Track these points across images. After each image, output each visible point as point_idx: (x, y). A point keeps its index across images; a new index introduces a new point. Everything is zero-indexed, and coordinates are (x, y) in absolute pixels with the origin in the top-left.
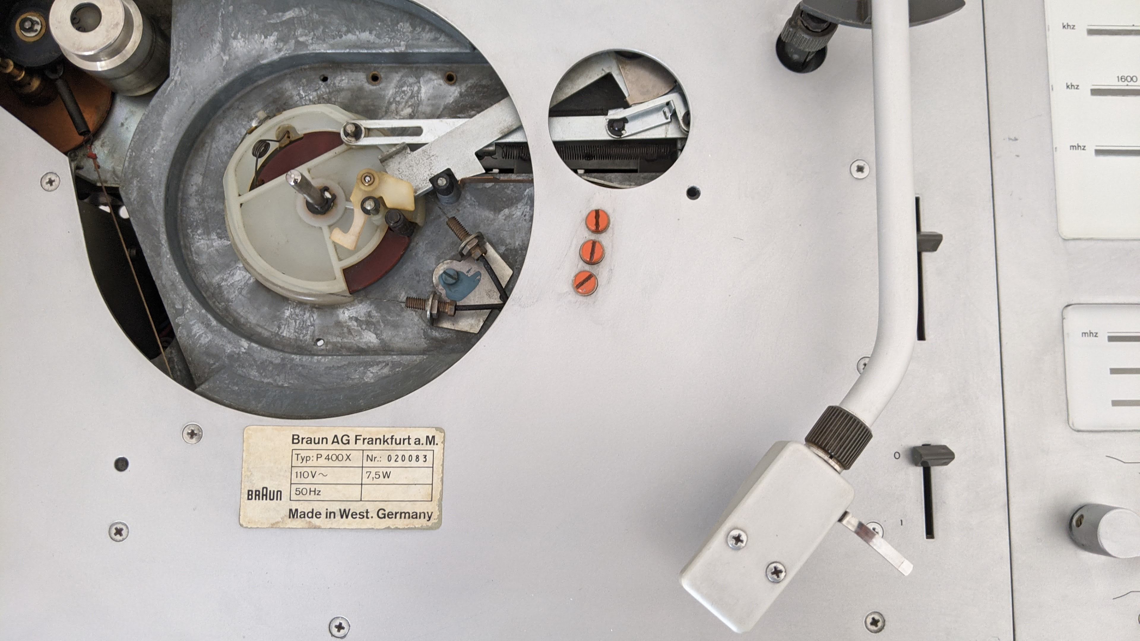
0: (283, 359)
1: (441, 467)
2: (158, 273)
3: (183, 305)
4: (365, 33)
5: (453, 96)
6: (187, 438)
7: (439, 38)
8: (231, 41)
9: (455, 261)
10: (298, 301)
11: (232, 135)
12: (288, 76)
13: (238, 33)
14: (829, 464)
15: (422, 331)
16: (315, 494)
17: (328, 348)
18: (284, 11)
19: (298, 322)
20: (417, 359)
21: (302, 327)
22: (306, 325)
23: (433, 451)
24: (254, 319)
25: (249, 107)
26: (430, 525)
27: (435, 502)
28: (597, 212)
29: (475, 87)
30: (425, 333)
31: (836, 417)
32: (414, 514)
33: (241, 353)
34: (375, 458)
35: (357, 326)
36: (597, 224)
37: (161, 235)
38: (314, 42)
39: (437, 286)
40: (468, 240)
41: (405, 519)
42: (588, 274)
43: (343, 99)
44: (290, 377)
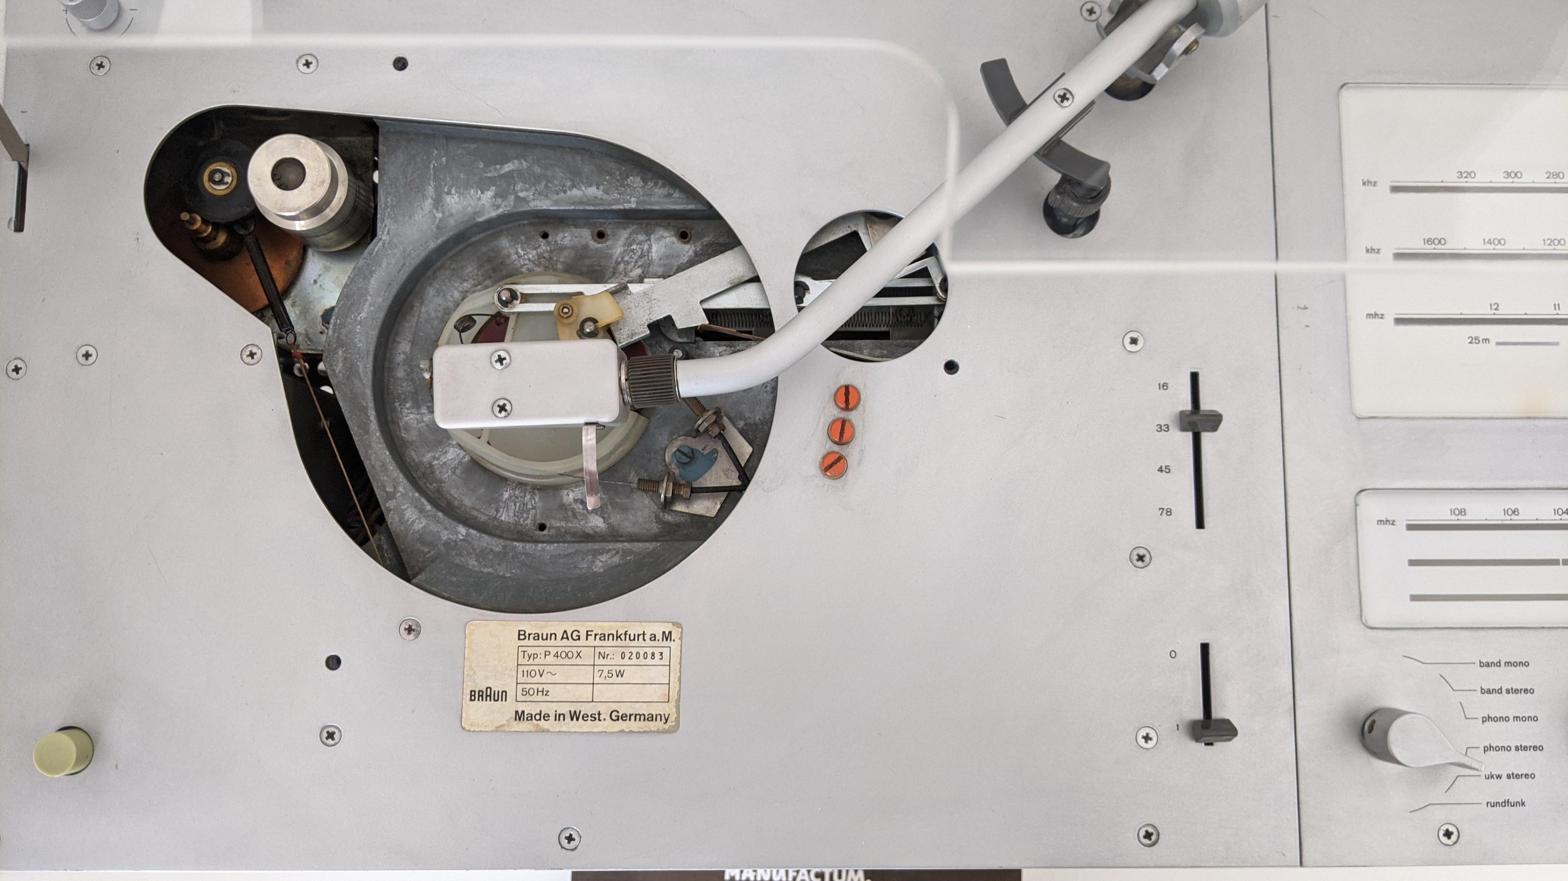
0: (504, 547)
1: (679, 666)
2: (366, 451)
3: (395, 488)
4: (591, 188)
5: (687, 256)
6: (404, 633)
7: (673, 194)
8: (445, 196)
9: (689, 438)
10: (518, 482)
11: (443, 298)
12: (505, 233)
13: (452, 188)
15: (654, 514)
16: (543, 695)
17: (551, 533)
18: (502, 164)
19: (518, 505)
20: (650, 546)
21: (523, 510)
22: (526, 508)
23: (670, 647)
24: (469, 501)
25: (462, 267)
26: (667, 728)
27: (672, 703)
28: (847, 388)
29: (712, 245)
30: (657, 517)
32: (650, 716)
33: (458, 540)
34: (607, 655)
35: (583, 509)
36: (847, 401)
37: (369, 411)
38: (536, 198)
39: (670, 465)
40: (706, 417)
41: (640, 722)
42: (837, 456)
43: (565, 258)
44: (513, 567)
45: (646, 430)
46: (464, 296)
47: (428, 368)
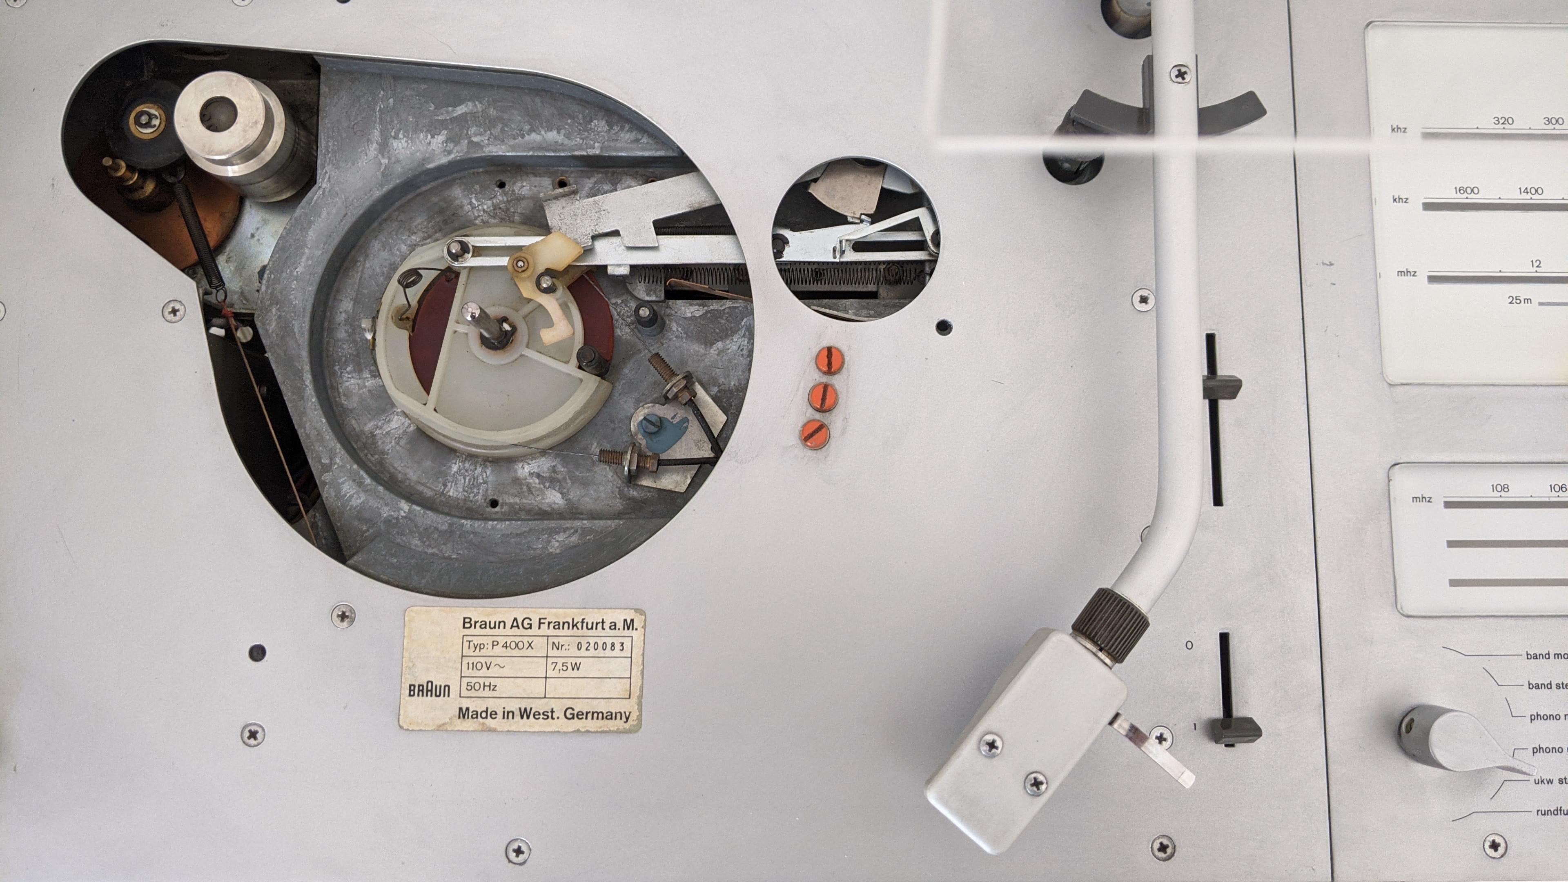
0: (451, 525)
1: (641, 658)
2: (301, 419)
3: (331, 459)
4: (552, 132)
6: (337, 621)
7: (641, 139)
8: (392, 140)
9: (657, 405)
10: (468, 453)
11: (390, 252)
12: (458, 181)
13: (400, 132)
14: (1099, 658)
15: (617, 490)
16: (490, 690)
17: (503, 510)
18: (455, 105)
19: (467, 479)
20: (612, 524)
21: (473, 484)
22: (477, 482)
23: (632, 637)
24: (414, 475)
25: (411, 219)
26: (627, 727)
27: (634, 700)
28: (829, 349)
30: (621, 492)
31: (1107, 603)
32: (609, 714)
33: (400, 517)
34: (562, 646)
35: (539, 484)
36: (829, 364)
37: (305, 375)
38: (491, 143)
39: (636, 435)
40: (674, 381)
41: (598, 721)
42: (818, 424)
43: (523, 210)
44: (460, 547)
45: (610, 396)
46: (413, 247)
47: (370, 328)
